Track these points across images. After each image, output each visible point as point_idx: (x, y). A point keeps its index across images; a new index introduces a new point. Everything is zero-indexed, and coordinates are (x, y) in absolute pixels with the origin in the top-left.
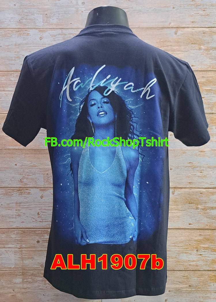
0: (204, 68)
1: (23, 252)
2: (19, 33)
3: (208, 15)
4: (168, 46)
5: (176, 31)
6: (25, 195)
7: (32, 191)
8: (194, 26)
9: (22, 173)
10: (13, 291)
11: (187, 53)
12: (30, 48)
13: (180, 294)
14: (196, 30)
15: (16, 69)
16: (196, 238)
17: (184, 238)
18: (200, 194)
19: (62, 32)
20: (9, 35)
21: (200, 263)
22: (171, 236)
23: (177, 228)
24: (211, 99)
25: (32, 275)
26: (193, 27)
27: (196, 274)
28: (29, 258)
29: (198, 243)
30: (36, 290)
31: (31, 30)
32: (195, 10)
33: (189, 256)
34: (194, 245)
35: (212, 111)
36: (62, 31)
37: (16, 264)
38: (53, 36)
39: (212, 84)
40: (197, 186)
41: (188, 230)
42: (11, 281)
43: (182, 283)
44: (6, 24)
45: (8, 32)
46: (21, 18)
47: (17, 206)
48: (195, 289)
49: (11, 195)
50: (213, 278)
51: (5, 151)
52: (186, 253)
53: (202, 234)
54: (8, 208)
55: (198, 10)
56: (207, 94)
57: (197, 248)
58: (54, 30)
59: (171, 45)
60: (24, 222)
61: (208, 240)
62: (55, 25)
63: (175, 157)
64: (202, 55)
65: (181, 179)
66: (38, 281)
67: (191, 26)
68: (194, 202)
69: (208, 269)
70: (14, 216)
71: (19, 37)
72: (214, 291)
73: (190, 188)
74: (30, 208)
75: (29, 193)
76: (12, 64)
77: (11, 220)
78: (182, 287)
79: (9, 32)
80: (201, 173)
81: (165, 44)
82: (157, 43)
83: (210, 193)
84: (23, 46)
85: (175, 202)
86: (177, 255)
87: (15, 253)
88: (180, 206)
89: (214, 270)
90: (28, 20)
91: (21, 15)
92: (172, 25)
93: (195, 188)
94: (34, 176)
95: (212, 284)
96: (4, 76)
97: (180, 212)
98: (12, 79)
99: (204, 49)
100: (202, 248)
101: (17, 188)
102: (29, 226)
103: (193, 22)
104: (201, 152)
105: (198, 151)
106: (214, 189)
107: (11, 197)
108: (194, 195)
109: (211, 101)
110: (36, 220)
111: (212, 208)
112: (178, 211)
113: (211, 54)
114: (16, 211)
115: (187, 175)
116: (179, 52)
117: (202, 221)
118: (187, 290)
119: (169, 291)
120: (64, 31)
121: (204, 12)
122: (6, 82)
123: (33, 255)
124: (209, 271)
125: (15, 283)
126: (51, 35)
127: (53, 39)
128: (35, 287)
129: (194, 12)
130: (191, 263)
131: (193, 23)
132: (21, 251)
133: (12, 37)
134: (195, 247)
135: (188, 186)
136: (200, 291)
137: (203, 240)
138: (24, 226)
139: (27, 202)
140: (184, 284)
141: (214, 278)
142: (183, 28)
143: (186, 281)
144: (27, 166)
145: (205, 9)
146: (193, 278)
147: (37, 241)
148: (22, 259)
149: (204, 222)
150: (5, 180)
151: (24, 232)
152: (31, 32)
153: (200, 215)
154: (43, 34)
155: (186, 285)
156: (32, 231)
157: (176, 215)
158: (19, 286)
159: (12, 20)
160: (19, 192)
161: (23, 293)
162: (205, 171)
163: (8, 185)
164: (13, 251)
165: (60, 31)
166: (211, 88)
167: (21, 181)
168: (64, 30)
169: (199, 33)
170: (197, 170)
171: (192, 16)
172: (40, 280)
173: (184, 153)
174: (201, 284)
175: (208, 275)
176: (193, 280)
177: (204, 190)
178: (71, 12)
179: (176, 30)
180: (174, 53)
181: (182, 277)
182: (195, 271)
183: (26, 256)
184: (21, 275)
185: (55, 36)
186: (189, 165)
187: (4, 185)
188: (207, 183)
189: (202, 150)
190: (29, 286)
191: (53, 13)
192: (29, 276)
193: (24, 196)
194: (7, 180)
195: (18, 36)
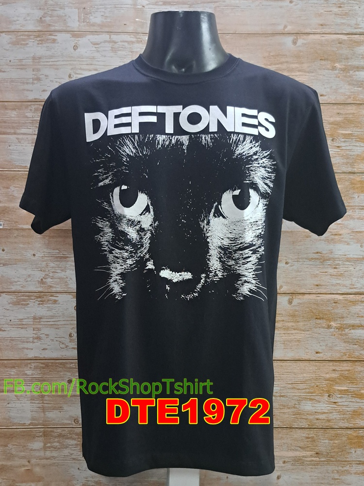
0: (341, 99)
1: (46, 398)
2: (38, 39)
3: (346, 14)
4: (282, 63)
5: (295, 39)
6: (49, 305)
7: (61, 298)
8: (324, 31)
9: (43, 269)
10: (27, 463)
11: (313, 74)
12: (58, 63)
13: (300, 467)
14: (326, 38)
15: (35, 99)
16: (328, 376)
17: (309, 376)
18: (334, 304)
19: (110, 38)
20: (24, 43)
21: (335, 416)
22: (287, 372)
23: (297, 358)
24: (351, 150)
25: (60, 436)
26: (323, 34)
27: (327, 435)
28: (54, 408)
29: (331, 383)
30: (66, 460)
31: (60, 34)
32: (325, 5)
33: (315, 405)
34: (324, 387)
35: (354, 170)
36: (110, 36)
37: (33, 419)
38: (95, 44)
39: (353, 125)
40: (329, 290)
41: (313, 363)
42: (25, 446)
43: (304, 448)
44: (19, 24)
45: (22, 37)
46: (42, 14)
47: (35, 323)
48: (325, 459)
49: (25, 305)
50: (353, 441)
51: (16, 232)
52: (311, 400)
53: (337, 369)
54: (20, 327)
55: (331, 5)
56: (345, 141)
57: (328, 391)
58: (98, 35)
59: (287, 62)
60: (46, 349)
61: (347, 378)
62: (99, 25)
63: (293, 243)
64: (336, 77)
65: (303, 280)
66: (70, 447)
67: (318, 31)
68: (324, 316)
69: (347, 425)
70: (31, 340)
71: (40, 45)
72: (356, 461)
73: (318, 294)
74: (56, 327)
75: (55, 302)
76: (28, 90)
77: (26, 345)
78: (305, 454)
79: (24, 37)
80: (335, 270)
81: (277, 60)
82: (265, 58)
83: (351, 302)
84: (47, 60)
85: (293, 316)
86: (297, 403)
87: (31, 400)
88: (301, 324)
89: (357, 427)
90: (55, 18)
91: (43, 9)
92: (289, 28)
93: (326, 294)
94: (63, 273)
95: (353, 451)
96: (14, 109)
97: (301, 334)
98: (29, 115)
99: (340, 68)
100: (337, 392)
101: (35, 294)
102: (55, 355)
103: (322, 25)
104: (336, 235)
105: (331, 234)
106: (356, 295)
107: (26, 308)
108: (324, 305)
109: (351, 153)
110: (67, 346)
111: (354, 327)
112: (298, 332)
113: (352, 77)
114: (34, 330)
115: (312, 273)
116: (300, 73)
117: (336, 348)
118: (313, 460)
119: (284, 462)
120: (114, 37)
121: (340, 9)
122: (18, 119)
123: (60, 404)
124: (349, 430)
125: (31, 450)
126: (91, 42)
127: (95, 49)
128: (64, 456)
129: (323, 9)
130: (318, 416)
131: (322, 27)
132: (43, 396)
133: (28, 46)
134: (325, 389)
135: (314, 291)
136: (333, 461)
137: (339, 379)
138: (46, 357)
139: (52, 317)
140: (308, 451)
141: (356, 440)
142: (306, 33)
143: (310, 445)
144: (51, 257)
145: (341, 4)
146: (322, 441)
147: (68, 380)
148: (44, 410)
149: (340, 348)
150: (16, 280)
151: (47, 366)
152: (60, 37)
153: (333, 337)
154: (79, 40)
155: (311, 453)
156: (61, 364)
157: (296, 337)
158: (37, 454)
159: (28, 18)
160: (39, 299)
161: (44, 466)
162: (341, 266)
163: (21, 289)
164: (28, 396)
165: (106, 37)
166: (351, 132)
167: (42, 282)
168: (114, 34)
169: (333, 43)
170: (329, 265)
171: (320, 15)
172: (72, 445)
173: (307, 237)
174: (336, 450)
175: (346, 437)
176: (323, 443)
177: (340, 297)
178: (125, 6)
179: (296, 37)
180: (293, 74)
181: (303, 438)
182: (326, 430)
183: (50, 405)
184: (41, 436)
185: (98, 44)
186: (316, 256)
187: (14, 288)
188: (344, 286)
189: (337, 232)
190: (55, 454)
191: (96, 7)
192: (55, 437)
193: (46, 305)
194: (19, 279)
195: (38, 44)
